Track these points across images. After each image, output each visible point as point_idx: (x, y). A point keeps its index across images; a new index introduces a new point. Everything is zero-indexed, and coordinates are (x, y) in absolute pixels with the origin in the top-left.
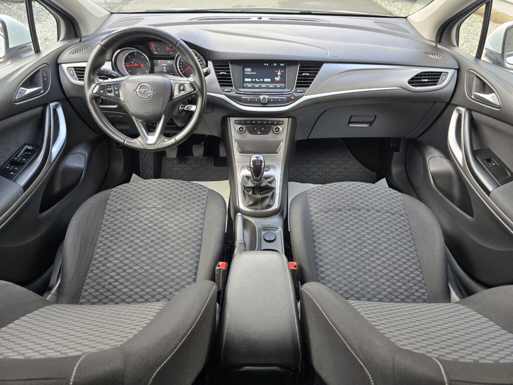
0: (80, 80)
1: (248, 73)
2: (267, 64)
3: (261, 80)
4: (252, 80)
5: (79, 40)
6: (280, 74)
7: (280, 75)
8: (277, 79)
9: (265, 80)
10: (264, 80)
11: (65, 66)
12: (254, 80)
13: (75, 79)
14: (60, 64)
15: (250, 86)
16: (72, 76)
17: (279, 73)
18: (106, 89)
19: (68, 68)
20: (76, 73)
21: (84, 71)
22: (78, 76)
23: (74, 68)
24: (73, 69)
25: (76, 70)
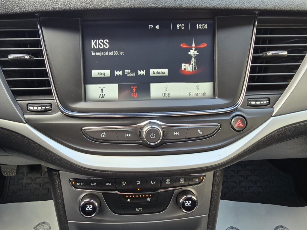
1: (101, 54)
2: (157, 27)
4: (112, 73)
6: (196, 53)
7: (196, 57)
8: (188, 68)
9: (153, 72)
10: (148, 72)
17: (192, 52)
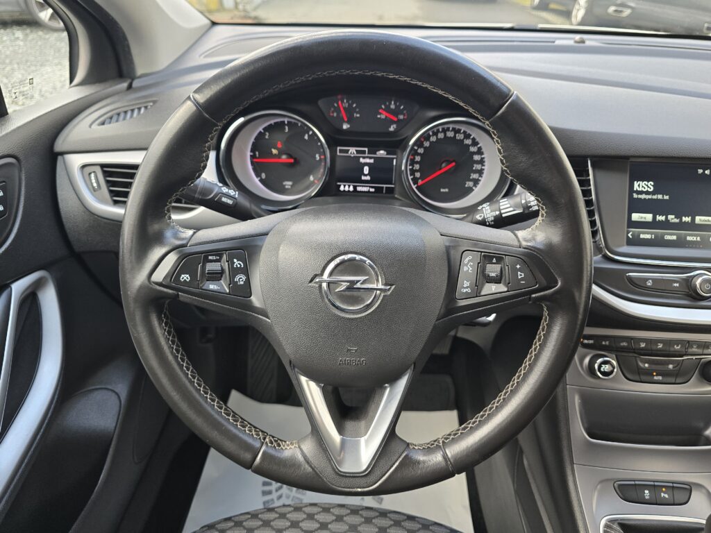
0: (116, 202)
1: (643, 196)
2: (708, 172)
3: (686, 219)
4: (654, 218)
5: (125, 85)
9: (699, 219)
11: (76, 161)
12: (661, 218)
13: (102, 201)
14: (62, 154)
15: (648, 236)
16: (94, 190)
18: (203, 268)
19: (84, 166)
20: (108, 182)
21: (132, 176)
22: (111, 192)
23: (103, 166)
24: (98, 169)
25: (106, 174)
